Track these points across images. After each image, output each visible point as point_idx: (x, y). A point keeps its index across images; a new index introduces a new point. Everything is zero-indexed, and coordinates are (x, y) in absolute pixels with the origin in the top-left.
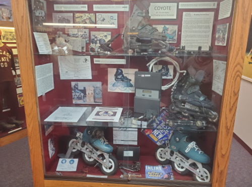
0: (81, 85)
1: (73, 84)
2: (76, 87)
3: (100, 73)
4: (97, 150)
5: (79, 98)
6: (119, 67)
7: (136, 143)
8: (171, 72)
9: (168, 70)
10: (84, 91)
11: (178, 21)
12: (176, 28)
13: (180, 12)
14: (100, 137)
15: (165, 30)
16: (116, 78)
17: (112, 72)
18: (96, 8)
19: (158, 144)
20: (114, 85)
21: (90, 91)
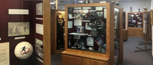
0: (79, 27)
1: (77, 27)
2: (78, 28)
3: (84, 24)
4: (81, 44)
5: (78, 31)
6: (88, 22)
7: (93, 46)
8: (102, 24)
9: (101, 24)
10: (79, 29)
11: (103, 11)
12: (102, 12)
13: (103, 9)
14: (82, 41)
15: (100, 13)
16: (88, 26)
17: (87, 24)
18: (83, 8)
19: (100, 46)
20: (87, 27)
21: (81, 29)
